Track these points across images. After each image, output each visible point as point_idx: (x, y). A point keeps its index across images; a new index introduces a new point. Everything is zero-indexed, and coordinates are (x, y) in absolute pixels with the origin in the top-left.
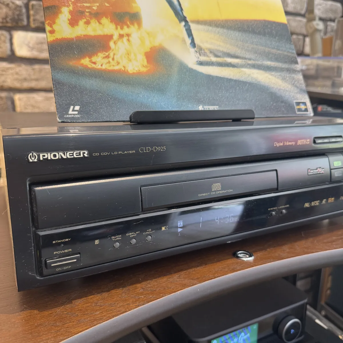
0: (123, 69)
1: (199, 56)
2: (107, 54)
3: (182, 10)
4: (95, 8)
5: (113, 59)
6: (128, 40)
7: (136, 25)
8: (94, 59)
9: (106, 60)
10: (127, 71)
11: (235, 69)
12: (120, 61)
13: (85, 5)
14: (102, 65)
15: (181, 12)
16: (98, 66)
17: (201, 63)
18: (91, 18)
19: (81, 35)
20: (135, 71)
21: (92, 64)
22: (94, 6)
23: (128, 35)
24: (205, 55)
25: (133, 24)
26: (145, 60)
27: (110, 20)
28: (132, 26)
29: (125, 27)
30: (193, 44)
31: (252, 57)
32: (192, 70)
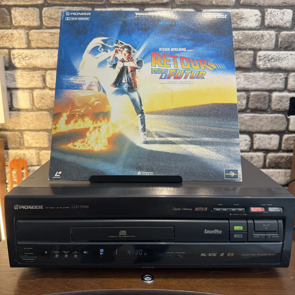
0: (91, 149)
1: (146, 137)
2: (84, 140)
3: (141, 105)
4: (82, 111)
5: (87, 143)
6: (99, 130)
7: (106, 120)
8: (75, 144)
9: (82, 144)
10: (94, 150)
11: (174, 146)
12: (91, 144)
13: (77, 110)
14: (79, 147)
15: (140, 107)
16: (77, 148)
17: (146, 142)
18: (79, 118)
19: (71, 129)
20: (99, 150)
21: (73, 147)
22: (82, 110)
23: (99, 127)
24: (152, 136)
25: (104, 119)
26: (107, 143)
27: (90, 118)
28: (103, 121)
29: (99, 122)
30: (144, 129)
31: (192, 135)
32: (138, 148)
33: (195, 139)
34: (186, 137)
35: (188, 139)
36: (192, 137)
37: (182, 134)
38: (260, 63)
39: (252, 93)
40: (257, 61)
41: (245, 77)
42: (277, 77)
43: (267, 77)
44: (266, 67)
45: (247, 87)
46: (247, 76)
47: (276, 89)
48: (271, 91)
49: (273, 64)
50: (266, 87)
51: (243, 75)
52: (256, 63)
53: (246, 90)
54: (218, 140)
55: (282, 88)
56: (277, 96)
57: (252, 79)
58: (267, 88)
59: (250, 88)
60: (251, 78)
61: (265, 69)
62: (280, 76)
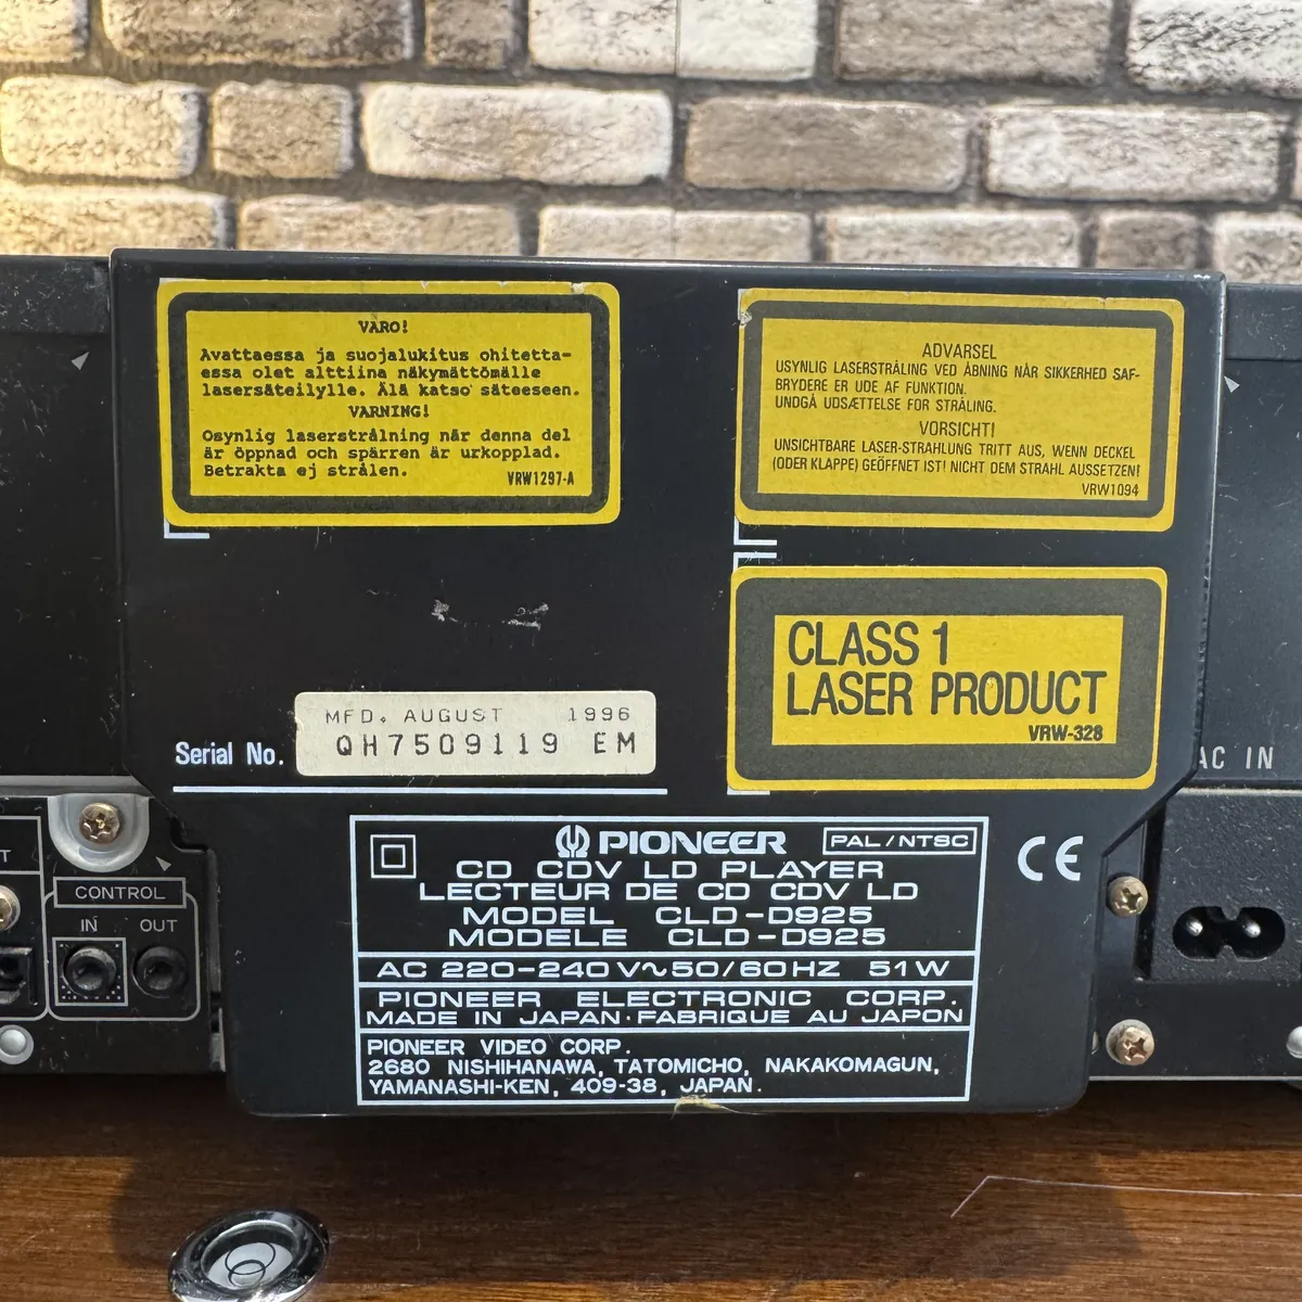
38: (1146, 58)
39: (1109, 218)
40: (1133, 46)
41: (1073, 127)
42: (1240, 133)
43: (1185, 130)
44: (1182, 76)
45: (1080, 181)
46: (1084, 126)
47: (1237, 197)
48: (1206, 207)
49: (1215, 65)
50: (1181, 182)
51: (1059, 116)
52: (1127, 59)
53: (1074, 197)
55: (1264, 193)
56: (1241, 234)
57: (1107, 142)
58: (1190, 192)
59: (1098, 189)
60: (1103, 136)
61: (1175, 88)
62: (1251, 129)
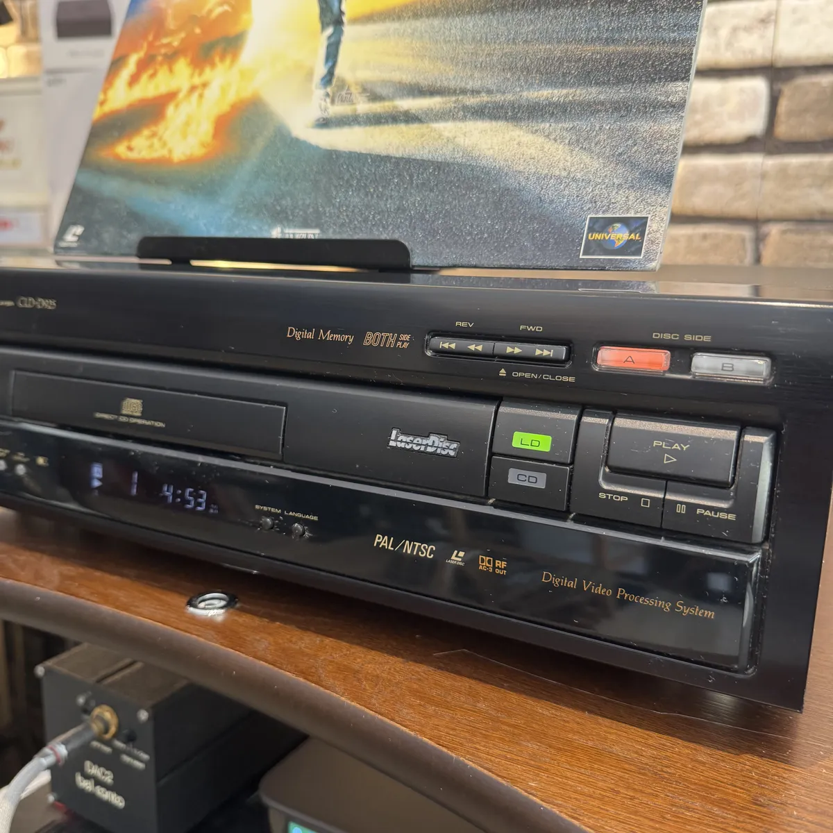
0: (167, 155)
1: (329, 105)
2: (155, 129)
4: (176, 44)
5: (160, 139)
6: (201, 96)
8: (134, 142)
9: (149, 142)
10: (172, 157)
11: (414, 128)
12: (169, 140)
13: (164, 41)
14: (139, 152)
15: (338, 5)
17: (325, 123)
18: (162, 65)
19: (136, 100)
21: (127, 151)
22: (177, 40)
24: (347, 100)
25: (224, 59)
26: (211, 132)
28: (220, 65)
29: (208, 69)
30: (329, 78)
31: (490, 82)
32: (296, 142)
33: (499, 98)
34: (464, 92)
35: (471, 101)
36: (489, 92)
37: (452, 84)
54: (591, 93)
